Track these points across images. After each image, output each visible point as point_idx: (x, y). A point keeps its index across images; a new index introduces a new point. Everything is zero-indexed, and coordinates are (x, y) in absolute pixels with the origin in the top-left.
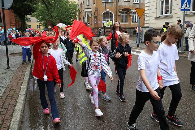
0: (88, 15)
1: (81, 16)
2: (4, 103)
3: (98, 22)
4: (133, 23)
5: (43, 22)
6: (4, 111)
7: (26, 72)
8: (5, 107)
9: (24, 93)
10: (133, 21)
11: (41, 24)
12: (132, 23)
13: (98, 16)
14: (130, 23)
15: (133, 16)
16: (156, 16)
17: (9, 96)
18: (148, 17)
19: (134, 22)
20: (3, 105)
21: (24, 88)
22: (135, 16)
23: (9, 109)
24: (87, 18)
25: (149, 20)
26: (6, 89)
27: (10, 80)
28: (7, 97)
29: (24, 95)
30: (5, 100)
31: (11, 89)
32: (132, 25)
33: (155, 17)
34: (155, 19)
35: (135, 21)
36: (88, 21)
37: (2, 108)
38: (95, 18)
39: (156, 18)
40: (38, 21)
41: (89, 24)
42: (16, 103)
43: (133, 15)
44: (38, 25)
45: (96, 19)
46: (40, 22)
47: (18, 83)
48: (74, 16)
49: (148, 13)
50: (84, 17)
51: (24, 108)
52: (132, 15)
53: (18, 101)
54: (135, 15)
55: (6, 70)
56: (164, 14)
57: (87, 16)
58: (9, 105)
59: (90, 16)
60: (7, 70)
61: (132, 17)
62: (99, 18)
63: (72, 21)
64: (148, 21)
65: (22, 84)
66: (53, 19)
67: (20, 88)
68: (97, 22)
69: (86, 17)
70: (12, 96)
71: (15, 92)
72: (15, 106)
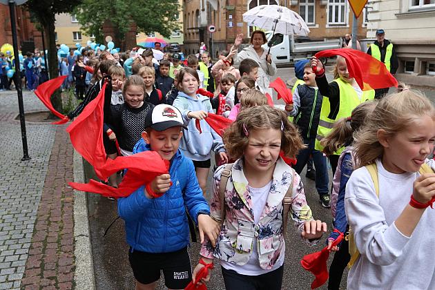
0: (209, 5)
1: (189, 8)
2: (43, 261)
3: (238, 24)
4: (330, 25)
5: (91, 24)
6: (50, 285)
7: (75, 171)
8: (50, 274)
9: (87, 232)
10: (330, 21)
11: (84, 29)
12: (327, 26)
13: (238, 8)
14: (322, 26)
15: (331, 7)
16: (400, 10)
17: (49, 240)
18: (377, 12)
19: (334, 22)
20: (42, 266)
21: (81, 218)
22: (337, 7)
23: (61, 278)
24: (208, 12)
25: (380, 20)
26: (36, 220)
27: (40, 194)
28: (45, 246)
29: (88, 239)
30: (44, 252)
31: (50, 222)
32: (328, 31)
33: (398, 13)
34: (395, 17)
35: (336, 21)
36: (208, 22)
37: (41, 275)
38: (228, 13)
39: (400, 16)
40: (76, 21)
41: (213, 28)
42: (74, 262)
43: (331, 4)
44: (75, 33)
45: (231, 17)
46: (81, 26)
47: (62, 202)
48: (173, 8)
49: (377, 2)
50: (198, 11)
51: (95, 274)
52: (329, 4)
53: (77, 257)
54: (337, 4)
55: (21, 165)
56: (422, 5)
57: (208, 8)
58: (57, 266)
59: (216, 9)
60: (23, 164)
61: (328, 11)
62: (238, 13)
63: (166, 22)
64: (376, 23)
65: (75, 207)
66: (119, 18)
67: (73, 217)
68: (234, 25)
69: (203, 10)
70: (58, 242)
71: (61, 228)
72: (74, 269)
